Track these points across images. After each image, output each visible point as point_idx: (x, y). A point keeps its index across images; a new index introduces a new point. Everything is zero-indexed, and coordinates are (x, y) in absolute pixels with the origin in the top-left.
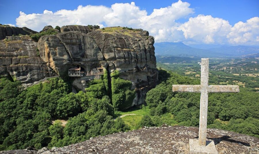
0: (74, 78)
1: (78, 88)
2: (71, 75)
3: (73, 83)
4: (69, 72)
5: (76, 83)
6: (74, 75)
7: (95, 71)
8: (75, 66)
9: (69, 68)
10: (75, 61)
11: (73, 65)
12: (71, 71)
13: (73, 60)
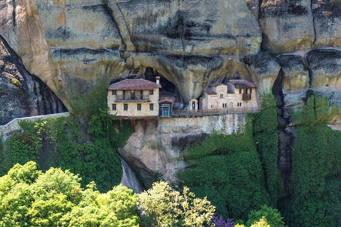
0: (129, 125)
1: (145, 168)
2: (120, 112)
3: (127, 147)
4: (111, 99)
5: (139, 145)
6: (132, 112)
7: (222, 96)
8: (136, 71)
9: (113, 82)
10: (137, 51)
11: (130, 67)
12: (120, 93)
13: (129, 43)
